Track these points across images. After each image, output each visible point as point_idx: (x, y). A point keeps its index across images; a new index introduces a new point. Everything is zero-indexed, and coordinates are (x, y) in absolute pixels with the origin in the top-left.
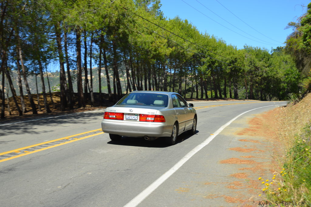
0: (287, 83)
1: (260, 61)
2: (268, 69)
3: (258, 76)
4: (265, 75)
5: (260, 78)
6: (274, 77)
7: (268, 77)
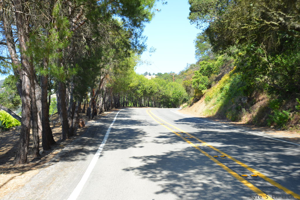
0: (173, 98)
1: (161, 86)
2: (165, 91)
3: (160, 95)
4: (163, 94)
5: (161, 96)
6: (168, 95)
7: (165, 95)
